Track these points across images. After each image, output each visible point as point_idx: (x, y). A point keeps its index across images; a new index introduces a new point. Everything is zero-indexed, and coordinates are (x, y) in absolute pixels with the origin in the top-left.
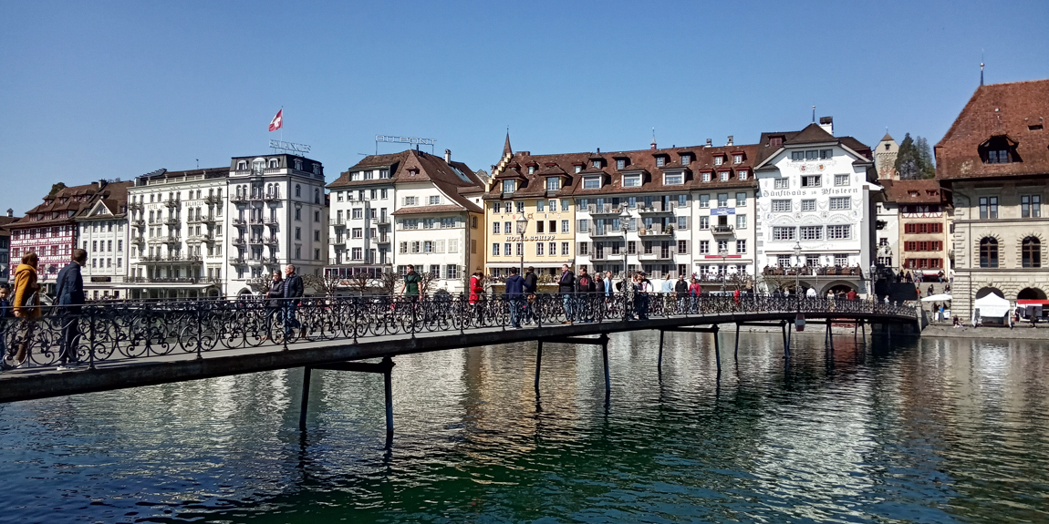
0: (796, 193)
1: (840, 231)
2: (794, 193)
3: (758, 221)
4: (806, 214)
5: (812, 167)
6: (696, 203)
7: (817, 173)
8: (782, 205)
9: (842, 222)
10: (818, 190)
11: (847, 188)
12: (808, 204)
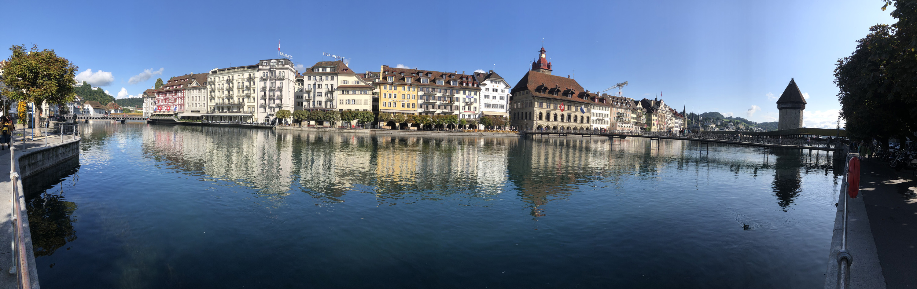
0: (491, 94)
1: (502, 107)
2: (490, 93)
3: (480, 101)
4: (494, 100)
6: (462, 92)
7: (496, 88)
8: (487, 97)
9: (502, 104)
10: (496, 93)
11: (504, 94)
12: (494, 97)
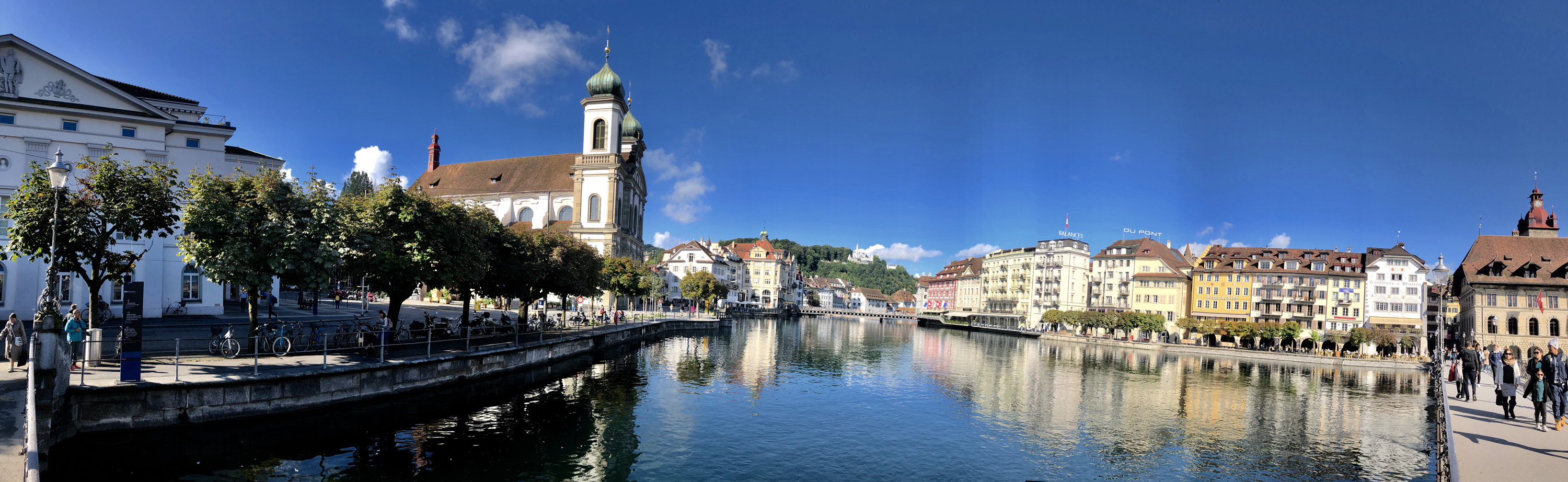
0: (1389, 284)
1: (1412, 308)
2: (1387, 283)
3: (1366, 298)
4: (1393, 296)
5: (1397, 269)
6: (1331, 282)
7: (1400, 273)
8: (1380, 290)
9: (1413, 302)
10: (1400, 282)
11: (1416, 283)
12: (1395, 291)
